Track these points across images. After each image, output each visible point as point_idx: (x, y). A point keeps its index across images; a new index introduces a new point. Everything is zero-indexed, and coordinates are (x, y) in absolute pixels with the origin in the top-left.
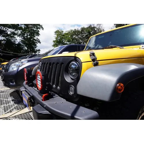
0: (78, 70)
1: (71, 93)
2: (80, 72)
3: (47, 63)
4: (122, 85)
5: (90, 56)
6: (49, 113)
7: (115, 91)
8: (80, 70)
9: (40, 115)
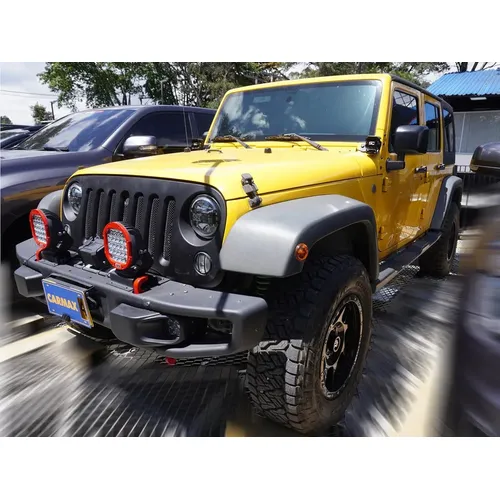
0: (217, 218)
1: (203, 271)
2: (222, 223)
3: (112, 192)
4: (305, 246)
5: (243, 184)
6: (160, 316)
7: (294, 258)
8: (222, 216)
9: (139, 325)
